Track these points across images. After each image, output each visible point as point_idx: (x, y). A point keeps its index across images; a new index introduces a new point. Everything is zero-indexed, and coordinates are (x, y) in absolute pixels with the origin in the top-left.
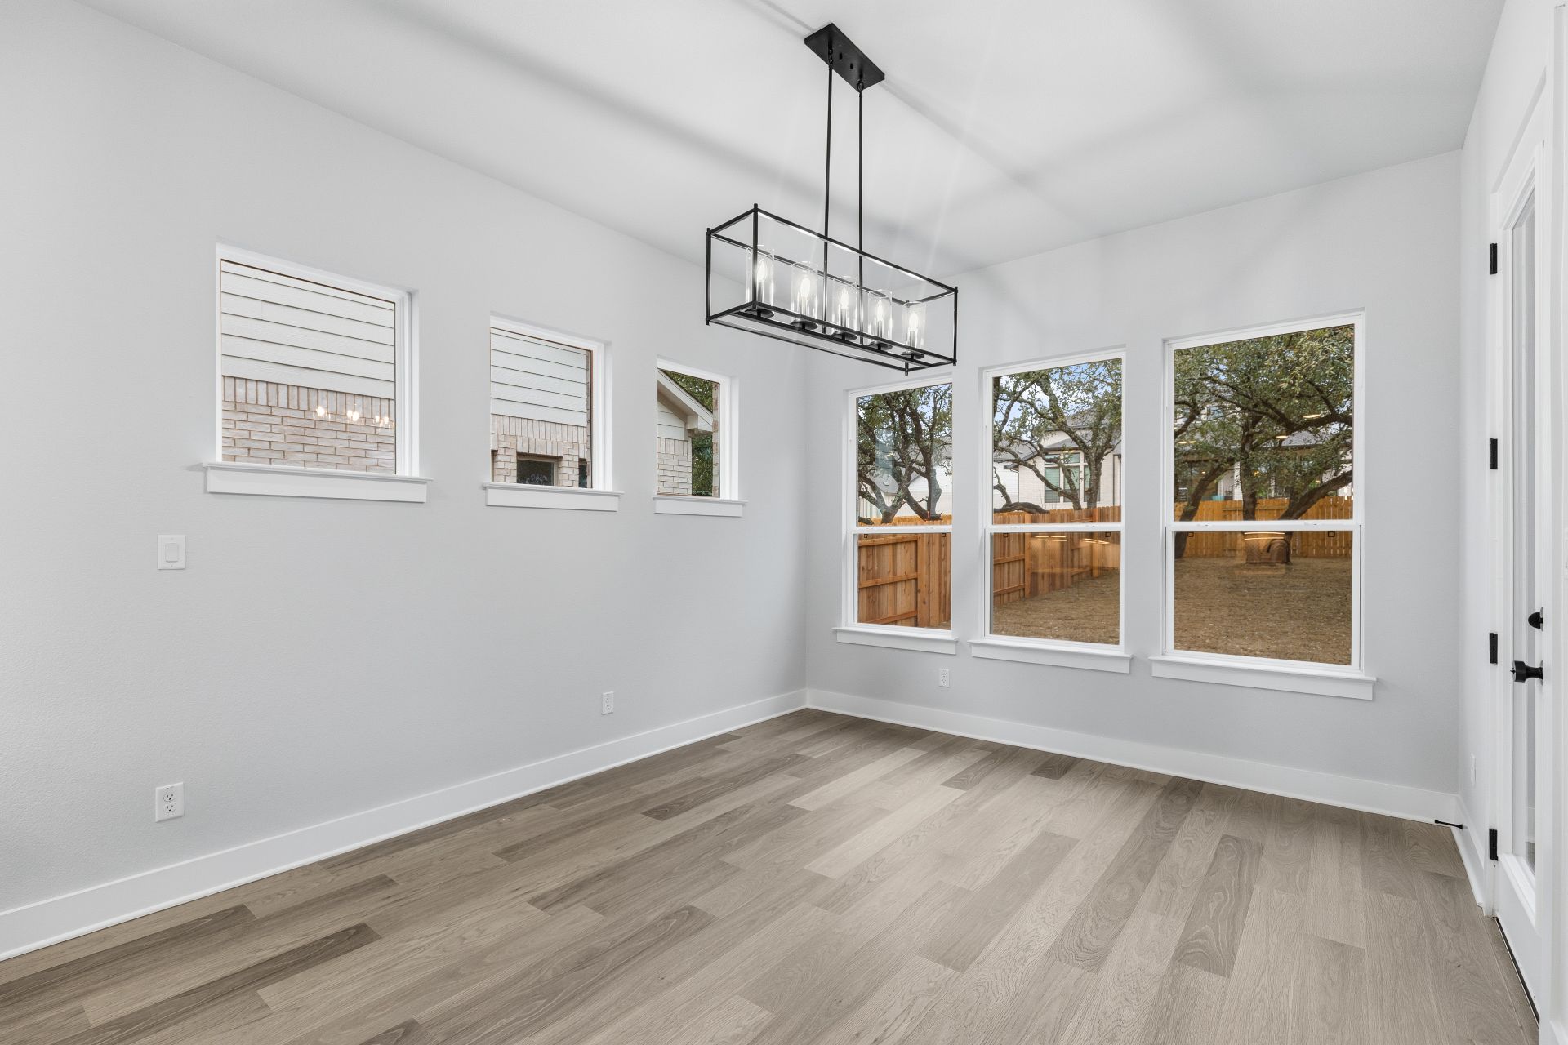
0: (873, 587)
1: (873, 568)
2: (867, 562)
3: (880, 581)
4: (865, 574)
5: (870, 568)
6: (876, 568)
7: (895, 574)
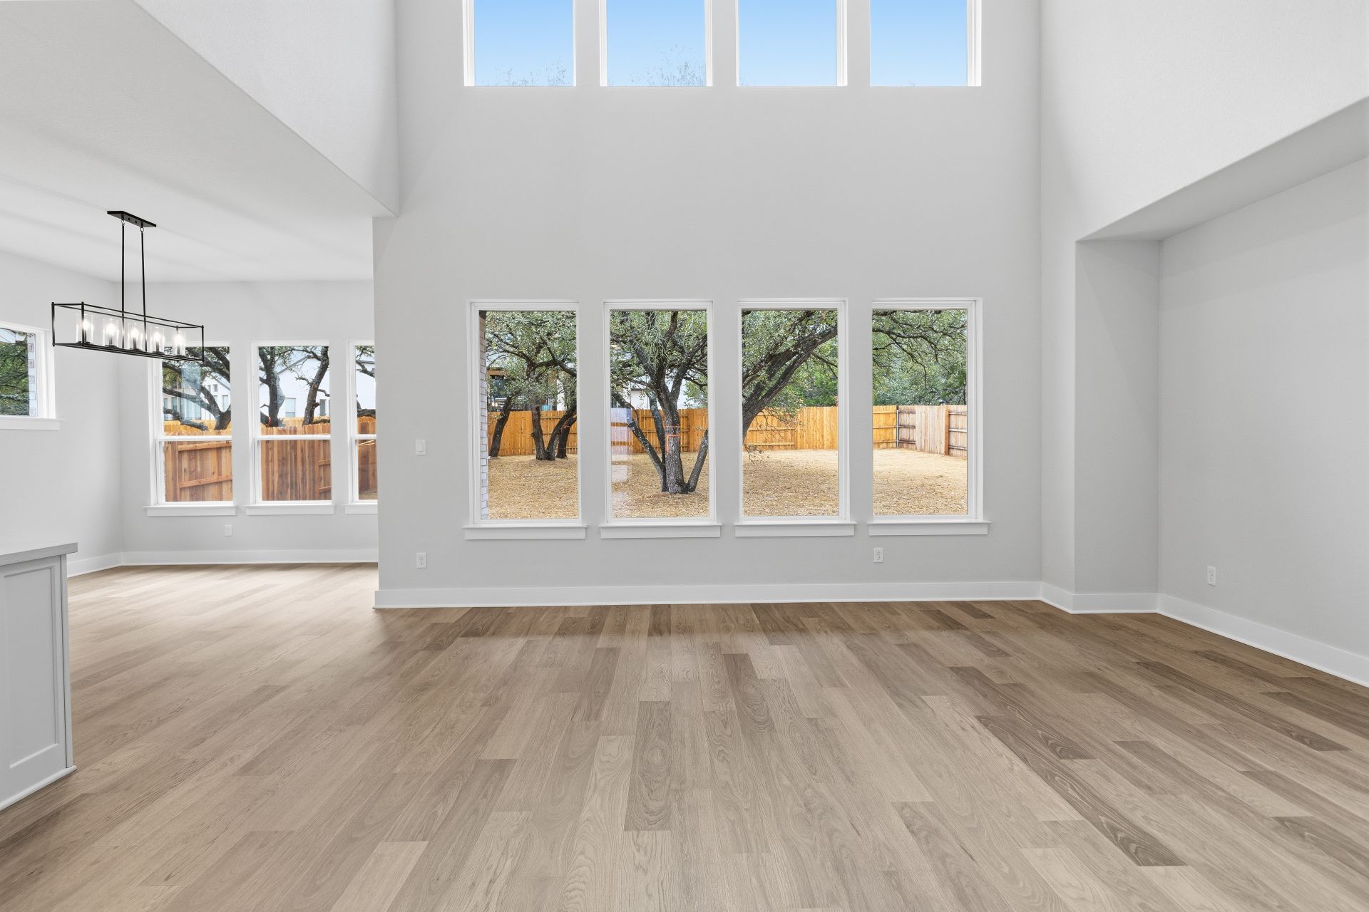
0: (196, 486)
1: (195, 470)
2: (189, 464)
3: (203, 481)
4: (188, 475)
5: (192, 470)
6: (199, 469)
7: (220, 474)
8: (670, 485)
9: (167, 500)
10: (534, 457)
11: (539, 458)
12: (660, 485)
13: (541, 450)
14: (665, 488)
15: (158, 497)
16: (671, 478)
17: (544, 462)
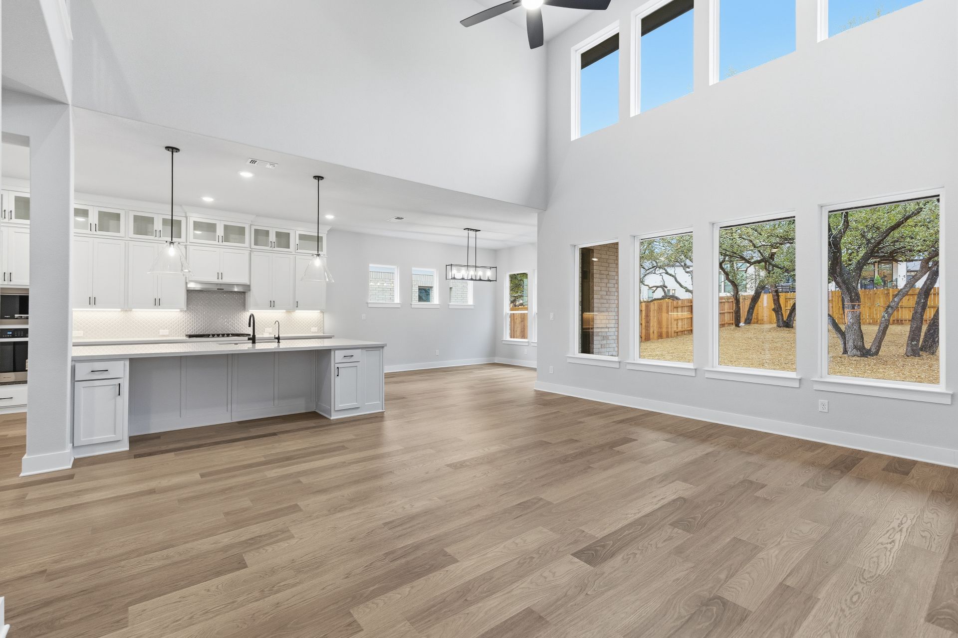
8: (849, 350)
9: (511, 337)
10: (775, 325)
11: (779, 326)
12: (842, 350)
13: (781, 320)
14: (845, 351)
15: (507, 337)
16: (850, 344)
17: (782, 328)
